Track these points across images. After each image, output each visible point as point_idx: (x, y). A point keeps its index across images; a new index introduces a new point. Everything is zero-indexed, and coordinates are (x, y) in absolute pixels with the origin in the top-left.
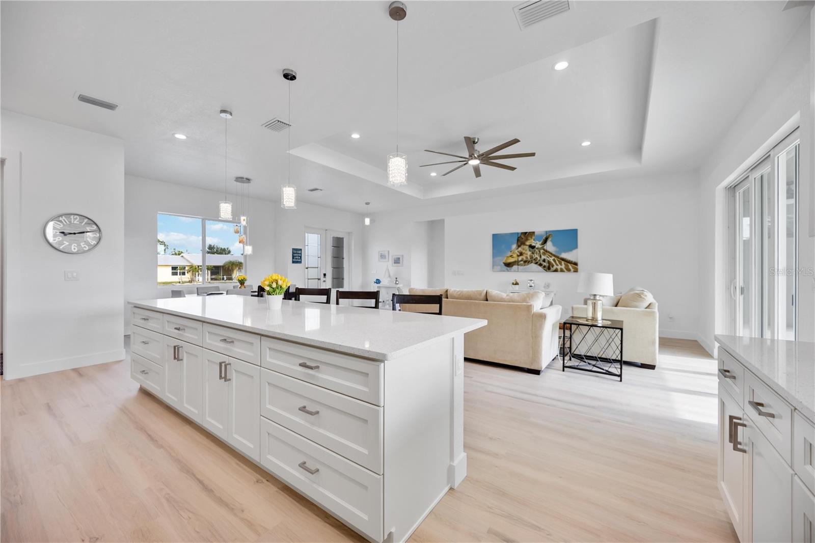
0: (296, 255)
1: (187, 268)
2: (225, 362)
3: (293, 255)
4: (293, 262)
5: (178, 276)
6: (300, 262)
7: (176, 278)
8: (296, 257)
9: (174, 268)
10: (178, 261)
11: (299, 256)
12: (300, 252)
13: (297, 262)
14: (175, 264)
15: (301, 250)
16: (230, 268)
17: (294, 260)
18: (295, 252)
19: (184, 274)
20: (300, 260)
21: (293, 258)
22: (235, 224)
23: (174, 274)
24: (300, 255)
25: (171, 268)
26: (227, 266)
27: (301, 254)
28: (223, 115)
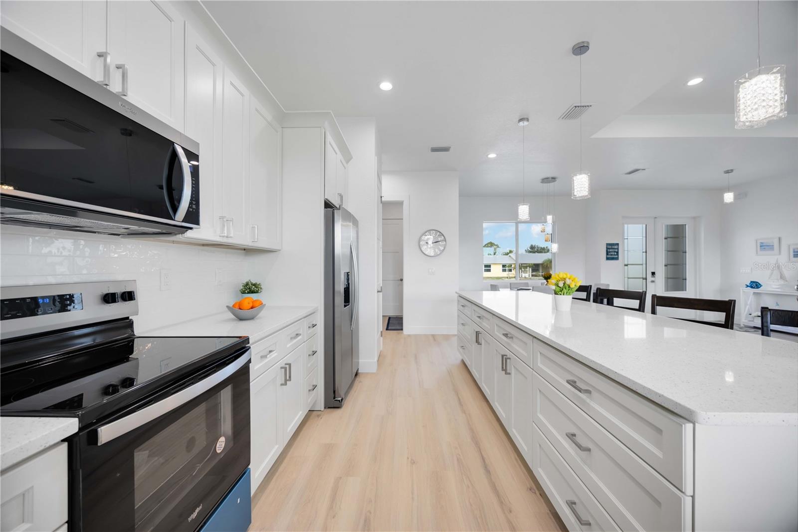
0: (611, 250)
1: (513, 266)
2: (506, 356)
3: (607, 251)
4: (607, 259)
5: (507, 273)
6: (617, 259)
7: (505, 274)
8: (612, 253)
9: (504, 266)
10: (507, 261)
11: (615, 252)
12: (616, 247)
13: (613, 259)
14: (504, 262)
15: (618, 244)
16: (549, 266)
17: (608, 256)
18: (609, 247)
19: (510, 270)
20: (616, 256)
21: (607, 254)
22: (542, 224)
23: (504, 271)
24: (616, 250)
25: (501, 266)
26: (545, 264)
27: (618, 249)
28: (521, 123)
